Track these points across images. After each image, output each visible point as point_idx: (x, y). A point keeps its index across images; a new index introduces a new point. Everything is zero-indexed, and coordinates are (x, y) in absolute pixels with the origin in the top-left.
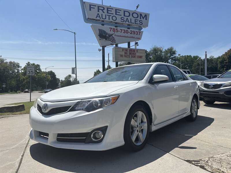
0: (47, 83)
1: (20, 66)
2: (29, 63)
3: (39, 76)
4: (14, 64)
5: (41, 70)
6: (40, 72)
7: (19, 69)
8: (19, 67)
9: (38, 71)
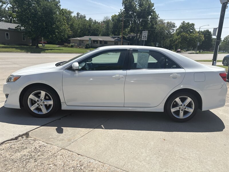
0: (198, 44)
1: (176, 26)
2: (184, 22)
3: (191, 36)
4: (170, 25)
5: (195, 29)
6: (193, 32)
7: (174, 29)
8: (174, 26)
9: (191, 31)
